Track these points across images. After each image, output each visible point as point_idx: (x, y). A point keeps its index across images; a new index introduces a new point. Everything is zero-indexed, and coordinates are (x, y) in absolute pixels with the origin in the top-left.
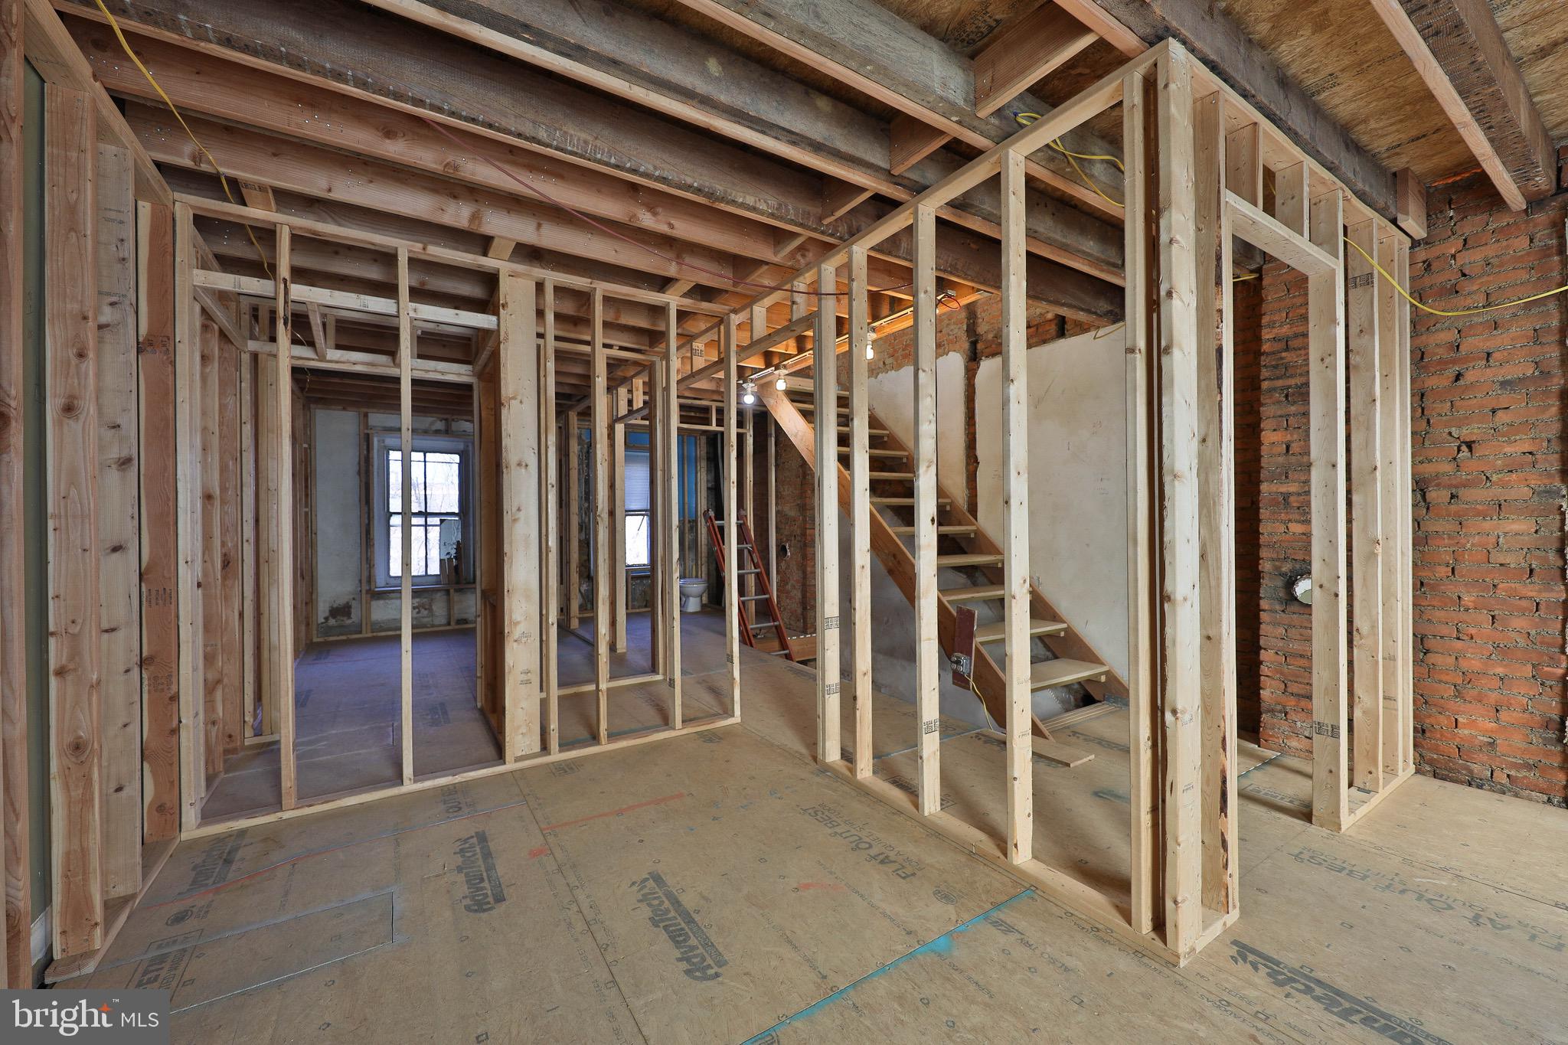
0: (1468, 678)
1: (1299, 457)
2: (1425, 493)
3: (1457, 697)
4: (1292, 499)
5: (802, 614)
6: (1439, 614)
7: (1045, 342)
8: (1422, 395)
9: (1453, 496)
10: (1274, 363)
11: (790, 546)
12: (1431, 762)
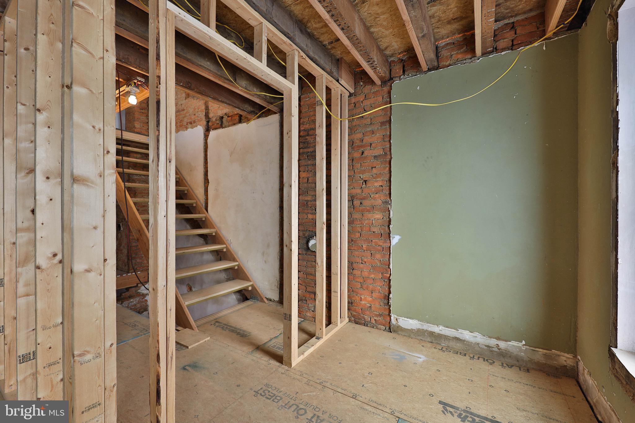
0: (365, 279)
1: (311, 184)
2: (353, 201)
3: (361, 288)
4: (309, 203)
5: (127, 262)
6: (357, 253)
7: (234, 124)
8: (353, 160)
9: (361, 203)
10: (304, 141)
11: (122, 225)
12: (354, 316)
